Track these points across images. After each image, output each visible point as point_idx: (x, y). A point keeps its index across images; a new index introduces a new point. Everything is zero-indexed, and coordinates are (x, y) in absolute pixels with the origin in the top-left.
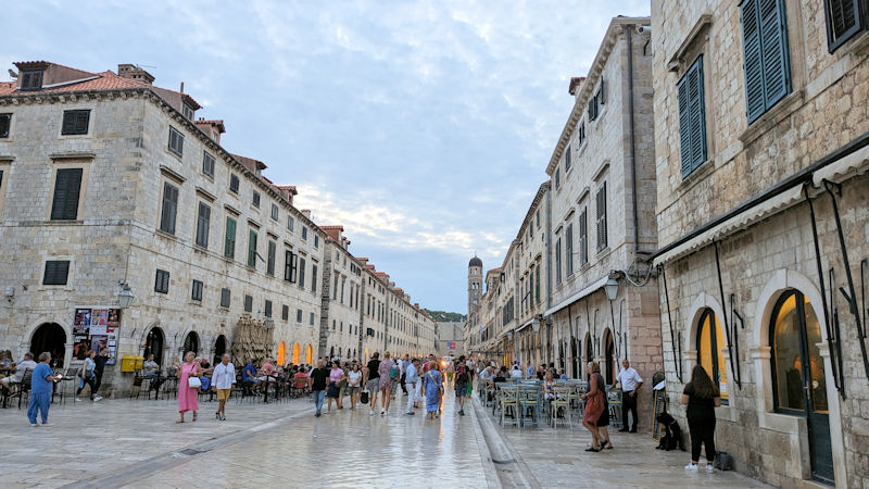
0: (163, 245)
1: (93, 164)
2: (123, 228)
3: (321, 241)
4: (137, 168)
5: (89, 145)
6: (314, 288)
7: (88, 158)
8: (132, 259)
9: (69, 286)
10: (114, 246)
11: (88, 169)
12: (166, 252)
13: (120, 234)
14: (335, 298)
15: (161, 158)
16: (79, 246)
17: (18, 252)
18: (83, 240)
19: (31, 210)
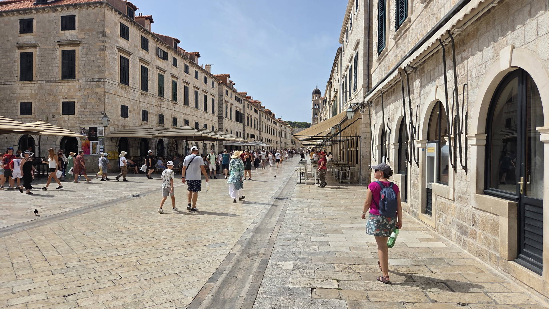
0: (123, 92)
1: (80, 47)
2: (100, 83)
3: (216, 84)
4: (104, 49)
5: (77, 36)
6: (213, 112)
7: (77, 43)
8: (106, 100)
9: (76, 115)
10: (97, 93)
11: (78, 50)
12: (125, 95)
13: (99, 86)
14: (226, 117)
15: (117, 42)
16: (78, 94)
17: (47, 97)
18: (80, 90)
19: (51, 74)
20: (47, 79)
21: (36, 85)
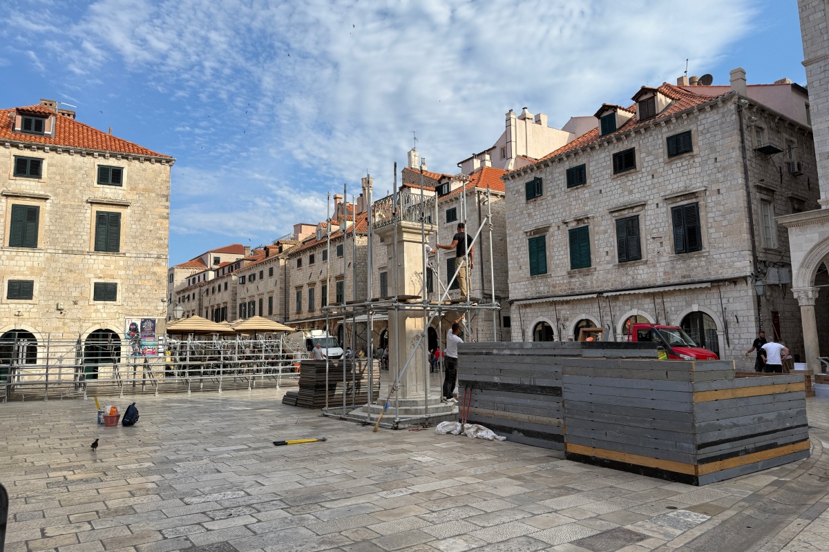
1: (129, 210)
2: (160, 261)
5: (124, 195)
7: (124, 205)
9: (118, 302)
10: (155, 273)
11: (125, 213)
13: (159, 265)
16: (123, 272)
17: (64, 274)
18: (127, 268)
19: (73, 241)
20: (65, 249)
21: (42, 255)
